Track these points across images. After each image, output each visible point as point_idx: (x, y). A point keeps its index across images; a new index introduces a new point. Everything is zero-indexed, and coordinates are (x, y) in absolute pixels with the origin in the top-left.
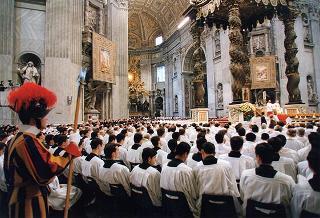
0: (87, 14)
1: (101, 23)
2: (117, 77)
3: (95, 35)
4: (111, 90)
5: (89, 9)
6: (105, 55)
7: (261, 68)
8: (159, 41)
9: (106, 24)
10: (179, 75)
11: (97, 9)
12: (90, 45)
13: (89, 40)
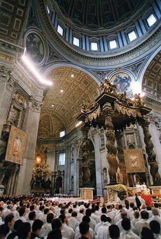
0: (11, 113)
1: (20, 119)
2: (25, 160)
3: (13, 127)
4: (19, 170)
5: (12, 110)
6: (18, 142)
7: (133, 158)
8: (62, 134)
9: (23, 120)
10: (75, 161)
11: (19, 110)
12: (8, 134)
13: (8, 130)
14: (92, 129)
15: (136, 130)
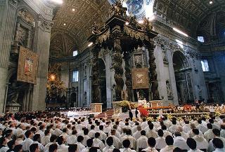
0: (18, 32)
1: (29, 39)
2: (38, 80)
3: (22, 48)
4: (33, 89)
5: (19, 29)
6: (29, 63)
7: (140, 76)
8: (75, 53)
9: (32, 41)
10: (88, 78)
11: (27, 30)
12: (18, 55)
13: (16, 52)
14: (102, 50)
15: (144, 51)
